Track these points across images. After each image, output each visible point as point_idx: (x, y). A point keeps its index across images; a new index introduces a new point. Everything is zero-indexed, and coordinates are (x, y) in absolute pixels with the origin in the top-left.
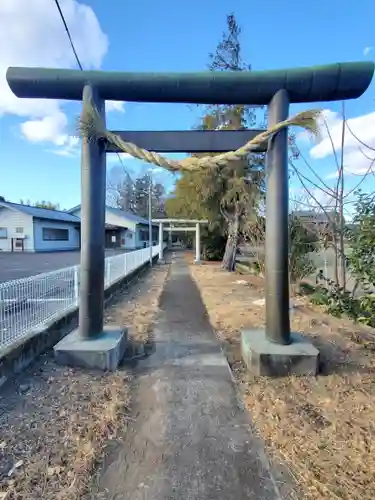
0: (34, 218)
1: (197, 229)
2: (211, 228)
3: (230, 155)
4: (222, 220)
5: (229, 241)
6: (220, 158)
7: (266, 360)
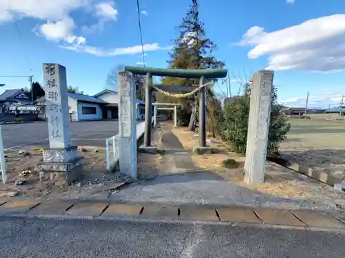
0: (78, 101)
1: (175, 109)
2: (183, 108)
3: (189, 94)
4: (189, 104)
5: (192, 116)
6: (186, 95)
7: (198, 150)
